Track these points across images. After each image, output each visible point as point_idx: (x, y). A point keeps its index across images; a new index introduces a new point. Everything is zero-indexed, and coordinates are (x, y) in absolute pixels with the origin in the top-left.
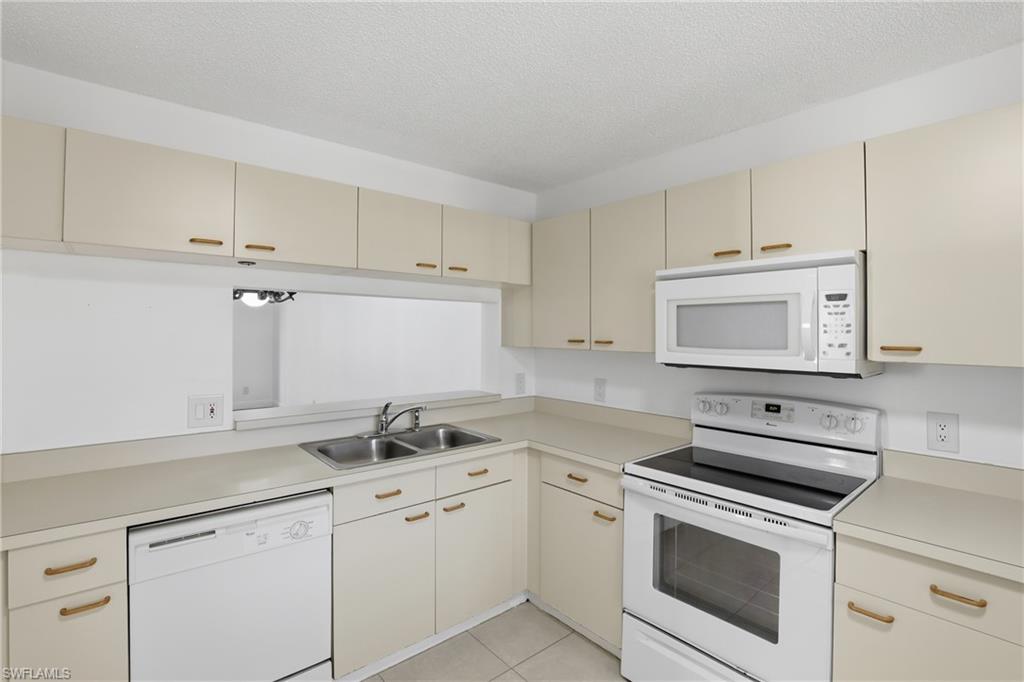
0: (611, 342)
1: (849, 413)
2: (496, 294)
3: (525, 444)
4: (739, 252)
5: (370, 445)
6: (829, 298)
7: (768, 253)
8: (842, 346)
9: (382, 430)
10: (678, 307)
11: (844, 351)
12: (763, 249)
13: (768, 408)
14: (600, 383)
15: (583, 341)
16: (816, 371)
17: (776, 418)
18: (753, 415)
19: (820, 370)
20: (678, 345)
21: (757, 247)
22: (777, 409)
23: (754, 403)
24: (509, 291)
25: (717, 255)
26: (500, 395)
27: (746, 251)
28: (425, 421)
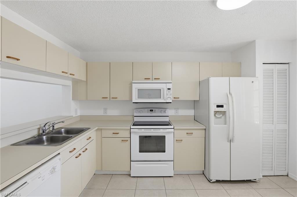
0: (117, 98)
1: (165, 110)
2: (69, 83)
3: (97, 128)
4: (150, 79)
5: (43, 138)
6: (168, 89)
7: (155, 80)
8: (170, 97)
9: (43, 133)
10: (138, 90)
11: (170, 98)
12: (155, 79)
13: (151, 110)
14: (105, 109)
15: (107, 98)
16: (166, 102)
17: (152, 113)
18: (148, 112)
19: (167, 102)
20: (138, 98)
21: (153, 78)
22: (152, 110)
23: (148, 110)
24: (76, 82)
25: (145, 79)
26: (73, 116)
27: (151, 78)
28: (56, 127)
